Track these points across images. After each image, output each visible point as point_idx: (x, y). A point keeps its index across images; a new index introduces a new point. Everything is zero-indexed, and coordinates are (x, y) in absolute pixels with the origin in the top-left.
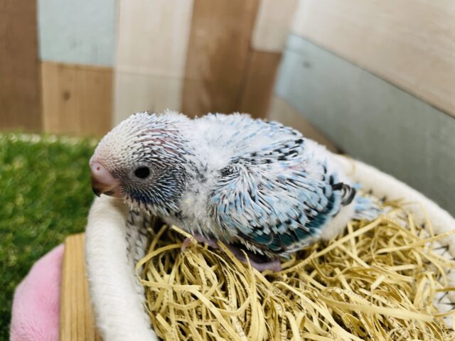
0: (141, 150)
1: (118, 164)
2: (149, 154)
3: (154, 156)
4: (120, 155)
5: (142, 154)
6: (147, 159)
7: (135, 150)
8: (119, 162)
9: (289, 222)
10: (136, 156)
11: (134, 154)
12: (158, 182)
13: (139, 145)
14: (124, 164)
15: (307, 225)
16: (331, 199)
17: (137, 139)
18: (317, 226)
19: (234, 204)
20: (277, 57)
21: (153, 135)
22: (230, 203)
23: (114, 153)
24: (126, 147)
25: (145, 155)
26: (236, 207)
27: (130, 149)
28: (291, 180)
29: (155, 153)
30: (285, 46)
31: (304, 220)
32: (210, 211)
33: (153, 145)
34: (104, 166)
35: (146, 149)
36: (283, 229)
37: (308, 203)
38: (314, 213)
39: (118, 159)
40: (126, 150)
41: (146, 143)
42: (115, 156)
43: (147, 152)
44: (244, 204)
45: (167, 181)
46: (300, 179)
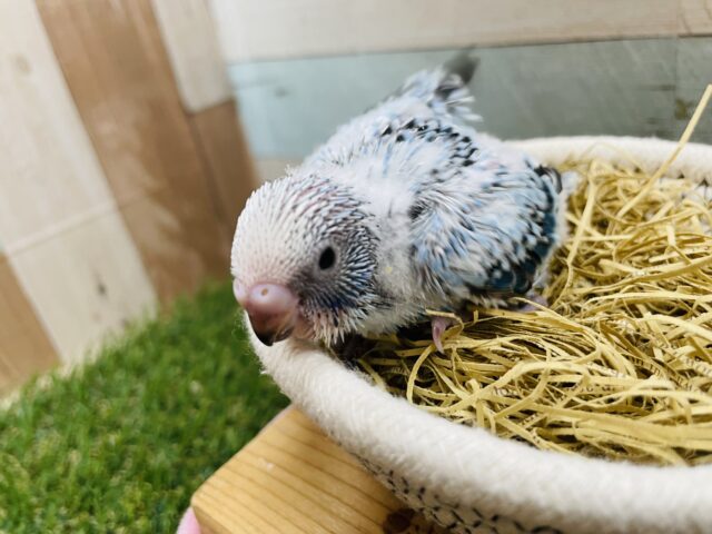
0: (310, 226)
1: (293, 264)
2: (322, 225)
3: (331, 223)
4: (288, 252)
5: (315, 230)
6: (324, 234)
7: (302, 232)
8: (292, 260)
9: (525, 240)
10: (309, 238)
11: (305, 236)
12: (348, 263)
13: (303, 221)
14: (301, 259)
15: (543, 234)
16: (546, 189)
17: (293, 216)
18: (551, 231)
19: (451, 249)
20: (230, 107)
21: (311, 198)
22: (446, 251)
23: (276, 253)
24: (288, 234)
25: (318, 228)
26: (457, 252)
27: (294, 234)
28: (496, 185)
29: (329, 220)
30: (230, 86)
31: (537, 229)
32: (420, 280)
33: (318, 210)
34: (273, 282)
35: (315, 219)
36: (522, 255)
37: (530, 204)
38: (541, 214)
39: (288, 258)
40: (290, 237)
41: (310, 213)
42: (283, 257)
43: (318, 224)
44: (464, 241)
45: (358, 254)
46: (504, 177)
